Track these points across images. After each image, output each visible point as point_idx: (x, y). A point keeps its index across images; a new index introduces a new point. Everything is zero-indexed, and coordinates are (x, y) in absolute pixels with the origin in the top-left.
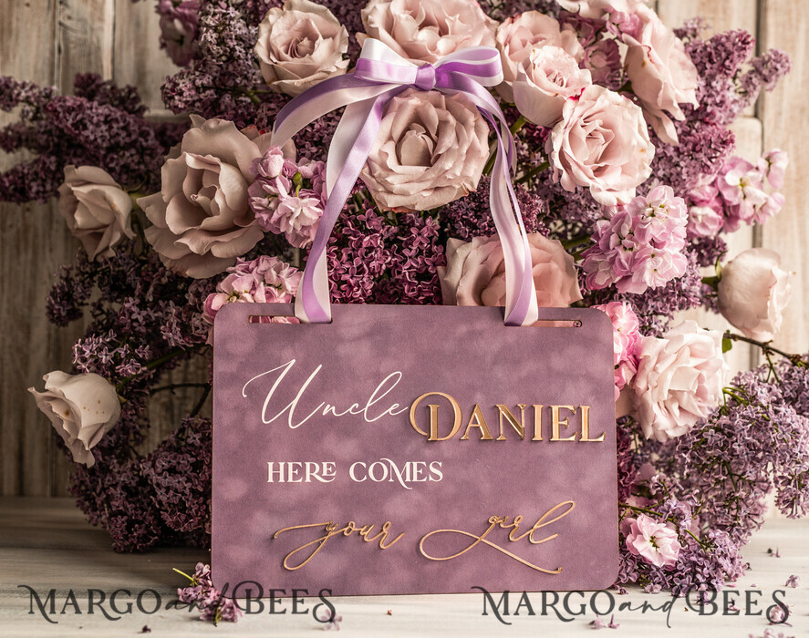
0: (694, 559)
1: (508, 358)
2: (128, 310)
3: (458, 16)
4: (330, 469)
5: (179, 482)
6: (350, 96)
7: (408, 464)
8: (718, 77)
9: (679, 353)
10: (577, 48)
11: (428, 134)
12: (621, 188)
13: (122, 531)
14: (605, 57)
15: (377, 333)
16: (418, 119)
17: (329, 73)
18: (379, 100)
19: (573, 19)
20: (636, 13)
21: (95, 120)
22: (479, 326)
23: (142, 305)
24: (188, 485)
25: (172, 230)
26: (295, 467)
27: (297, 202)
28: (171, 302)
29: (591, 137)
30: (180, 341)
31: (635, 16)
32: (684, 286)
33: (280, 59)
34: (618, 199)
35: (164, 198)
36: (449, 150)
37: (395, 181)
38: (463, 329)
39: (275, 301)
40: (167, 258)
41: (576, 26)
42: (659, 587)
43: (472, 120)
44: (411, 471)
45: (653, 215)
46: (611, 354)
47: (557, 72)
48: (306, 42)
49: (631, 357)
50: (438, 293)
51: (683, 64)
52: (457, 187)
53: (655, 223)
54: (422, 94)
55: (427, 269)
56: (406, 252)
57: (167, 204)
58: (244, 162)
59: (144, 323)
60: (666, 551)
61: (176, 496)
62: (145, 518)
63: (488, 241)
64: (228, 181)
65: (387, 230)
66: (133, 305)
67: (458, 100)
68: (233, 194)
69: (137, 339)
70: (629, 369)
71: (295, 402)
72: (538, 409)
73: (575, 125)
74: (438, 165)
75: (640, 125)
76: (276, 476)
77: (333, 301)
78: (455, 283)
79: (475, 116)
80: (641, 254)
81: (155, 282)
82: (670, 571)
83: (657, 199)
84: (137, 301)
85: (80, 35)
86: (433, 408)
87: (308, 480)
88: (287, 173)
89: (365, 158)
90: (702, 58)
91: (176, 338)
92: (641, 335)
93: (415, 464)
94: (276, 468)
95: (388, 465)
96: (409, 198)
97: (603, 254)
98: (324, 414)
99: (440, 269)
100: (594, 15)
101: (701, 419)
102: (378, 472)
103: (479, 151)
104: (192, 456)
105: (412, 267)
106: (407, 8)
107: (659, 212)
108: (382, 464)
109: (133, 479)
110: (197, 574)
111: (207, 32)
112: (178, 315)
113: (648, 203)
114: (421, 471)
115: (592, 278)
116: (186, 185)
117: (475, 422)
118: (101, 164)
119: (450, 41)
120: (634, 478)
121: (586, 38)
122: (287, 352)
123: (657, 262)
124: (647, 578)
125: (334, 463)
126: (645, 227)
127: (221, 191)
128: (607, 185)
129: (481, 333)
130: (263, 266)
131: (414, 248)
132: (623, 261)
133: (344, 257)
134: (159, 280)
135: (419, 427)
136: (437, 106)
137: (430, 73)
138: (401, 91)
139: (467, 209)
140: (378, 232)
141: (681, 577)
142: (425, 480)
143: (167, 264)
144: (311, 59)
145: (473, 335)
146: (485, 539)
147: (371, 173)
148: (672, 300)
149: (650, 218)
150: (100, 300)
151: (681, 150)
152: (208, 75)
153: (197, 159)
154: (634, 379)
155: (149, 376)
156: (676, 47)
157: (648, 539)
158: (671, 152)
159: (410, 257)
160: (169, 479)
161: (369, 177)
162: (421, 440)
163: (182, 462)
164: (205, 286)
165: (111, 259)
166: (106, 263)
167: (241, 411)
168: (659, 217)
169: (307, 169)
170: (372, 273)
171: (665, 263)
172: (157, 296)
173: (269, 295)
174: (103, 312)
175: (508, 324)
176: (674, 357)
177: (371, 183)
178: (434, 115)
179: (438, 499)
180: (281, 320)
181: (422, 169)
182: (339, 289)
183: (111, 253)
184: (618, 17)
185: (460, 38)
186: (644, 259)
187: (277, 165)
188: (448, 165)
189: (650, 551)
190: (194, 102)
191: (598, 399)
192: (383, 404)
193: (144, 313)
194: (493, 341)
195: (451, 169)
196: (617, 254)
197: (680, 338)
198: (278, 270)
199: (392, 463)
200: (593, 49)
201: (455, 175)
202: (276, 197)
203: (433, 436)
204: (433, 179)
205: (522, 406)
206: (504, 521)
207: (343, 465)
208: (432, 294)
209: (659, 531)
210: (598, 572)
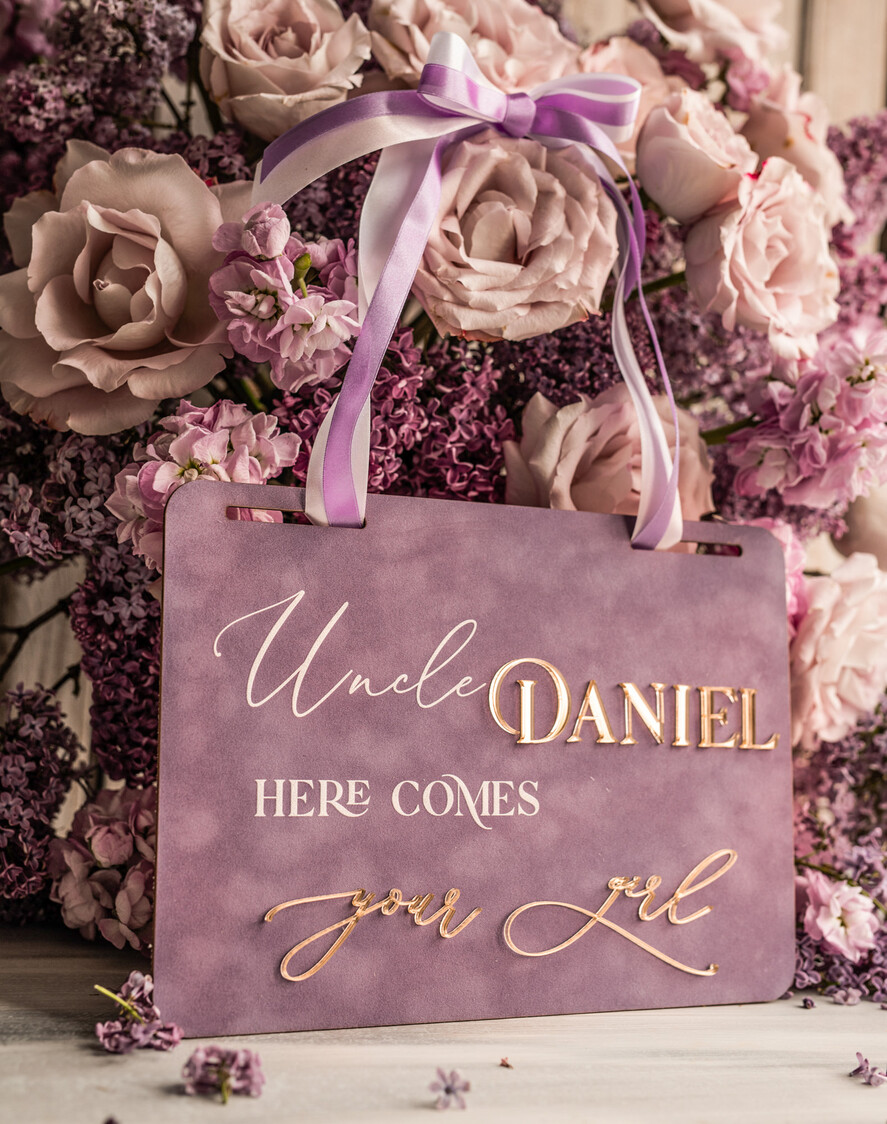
6: (392, 130)
7: (485, 785)
9: (860, 606)
12: (798, 332)
15: (436, 549)
16: (499, 184)
17: (340, 90)
22: (594, 546)
24: (27, 814)
25: (47, 341)
26: (303, 788)
28: (11, 475)
33: (249, 56)
34: (799, 350)
35: (29, 283)
36: (557, 241)
37: (472, 285)
38: (570, 550)
42: (855, 993)
43: (591, 193)
44: (485, 800)
45: (874, 379)
46: (783, 603)
48: (290, 36)
50: (502, 487)
52: (573, 304)
53: (873, 390)
54: (508, 142)
55: (486, 445)
56: (454, 413)
57: (37, 297)
60: (861, 933)
64: (166, 264)
67: (568, 159)
71: (303, 669)
72: (682, 691)
74: (541, 264)
76: (270, 805)
77: (371, 489)
78: (549, 471)
79: (596, 189)
86: (527, 687)
87: (324, 812)
93: (497, 784)
94: (270, 790)
95: (454, 786)
96: (495, 317)
97: (784, 437)
98: (351, 692)
99: (509, 445)
101: (867, 713)
102: (439, 798)
103: (605, 246)
104: (28, 760)
108: (445, 785)
113: (863, 359)
114: (505, 798)
115: (747, 477)
116: (81, 263)
117: (589, 713)
122: (291, 577)
123: (877, 455)
127: (156, 275)
129: (597, 559)
130: (229, 419)
132: (818, 449)
135: (502, 718)
136: (534, 165)
137: (524, 108)
138: (479, 132)
142: (511, 813)
143: (20, 406)
144: (308, 62)
145: (585, 560)
146: (603, 916)
147: (429, 268)
152: (84, 80)
153: (104, 216)
157: (837, 913)
159: (460, 423)
161: (427, 276)
162: (506, 742)
164: (92, 451)
167: (210, 682)
169: (318, 251)
170: (401, 444)
175: (636, 546)
177: (431, 287)
178: (529, 177)
179: (532, 847)
181: (516, 269)
184: (747, 66)
186: (855, 450)
188: (559, 265)
190: (59, 123)
191: (765, 677)
192: (450, 675)
194: (614, 573)
195: (564, 272)
196: (813, 437)
198: (259, 427)
199: (461, 784)
201: (570, 283)
202: (272, 294)
203: (527, 738)
204: (532, 286)
205: (659, 686)
206: (631, 885)
207: (381, 786)
208: (491, 489)
209: (854, 900)
210: (766, 970)
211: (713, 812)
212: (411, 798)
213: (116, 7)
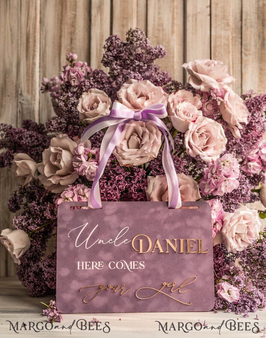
0: (245, 299)
1: (170, 221)
2: (33, 206)
3: (153, 93)
4: (101, 264)
5: (52, 270)
6: (110, 123)
7: (131, 262)
8: (256, 112)
9: (239, 219)
10: (199, 103)
11: (139, 137)
12: (213, 155)
13: (32, 289)
14: (212, 106)
15: (119, 212)
16: (135, 131)
17: (103, 115)
18: (120, 125)
19: (200, 92)
20: (223, 89)
21: (26, 136)
22: (159, 209)
23: (38, 204)
25: (46, 175)
26: (88, 264)
27: (88, 163)
28: (49, 202)
29: (201, 136)
30: (50, 217)
31: (223, 90)
32: (243, 193)
33: (86, 111)
34: (212, 159)
35: (44, 163)
36: (146, 142)
37: (126, 155)
38: (152, 210)
39: (82, 201)
40: (46, 186)
41: (201, 94)
42: (231, 310)
43: (155, 131)
44: (132, 265)
45: (224, 165)
46: (210, 219)
47: (188, 112)
48: (95, 104)
49: (220, 220)
50: (145, 197)
51: (242, 108)
52: (149, 156)
53: (225, 168)
54: (136, 122)
55: (141, 188)
56: (133, 182)
57: (45, 166)
58: (72, 149)
59: (39, 210)
60: (233, 296)
61: (51, 275)
62: (41, 284)
63: (163, 177)
64: (66, 157)
65: (126, 174)
66: (35, 204)
67: (150, 124)
68: (68, 161)
69: (37, 216)
70: (220, 225)
71: (88, 239)
72: (182, 241)
73: (194, 132)
74: (142, 148)
75: (221, 131)
76: (81, 267)
77: (102, 200)
78: (150, 193)
79: (156, 129)
80: (220, 180)
81: (44, 195)
82: (236, 304)
83: (226, 159)
84: (37, 202)
85: (27, 106)
86: (141, 241)
87: (93, 268)
88: (86, 153)
89: (114, 146)
90: (250, 105)
91: (49, 216)
92: (224, 212)
93: (134, 262)
94: (80, 264)
95: (123, 262)
96: (131, 161)
97: (206, 180)
98: (99, 243)
99: (145, 187)
100: (207, 90)
101: (250, 244)
102: (120, 265)
103: (157, 143)
105: (135, 187)
106: (134, 91)
107: (226, 164)
108: (121, 262)
109: (37, 269)
110: (50, 304)
111: (60, 102)
112: (50, 207)
113: (222, 160)
114: (136, 265)
115: (204, 190)
116: (51, 159)
117: (157, 246)
118: (29, 153)
119: (149, 102)
120: (225, 268)
121: (204, 99)
122: (85, 220)
123: (226, 183)
124: (227, 307)
125: (103, 262)
126: (221, 170)
127: (63, 160)
128: (207, 154)
129: (159, 212)
130: (78, 188)
131: (136, 180)
132: (213, 183)
133: (109, 184)
134: (45, 194)
135: (135, 248)
136: (142, 126)
137: (139, 114)
138: (128, 121)
139: (156, 165)
140: (121, 174)
141: (240, 307)
142: (138, 268)
143: (46, 188)
144: (97, 110)
145: (156, 212)
146: (161, 291)
147: (117, 152)
148: (239, 198)
149: (223, 166)
150: (27, 202)
151: (242, 140)
152: (63, 118)
153: (55, 149)
154: (222, 228)
155: (42, 230)
156: (239, 101)
157: (226, 291)
158: (238, 141)
159: (134, 184)
160: (48, 269)
161: (116, 153)
162: (136, 253)
163: (53, 262)
165: (29, 187)
166: (28, 189)
167: (67, 242)
168: (226, 166)
169: (94, 151)
170: (120, 190)
171: (229, 183)
172: (44, 200)
173: (79, 199)
174: (27, 207)
175: (170, 208)
176: (237, 220)
177: (117, 155)
178: (141, 129)
179: (143, 275)
180: (84, 208)
181: (136, 150)
182: (107, 196)
183: (29, 185)
184: (215, 91)
185: (153, 101)
186: (221, 182)
187: (81, 150)
188: (145, 148)
189: (227, 296)
190: (58, 128)
191: (205, 236)
192: (122, 239)
193: (39, 207)
194: (163, 214)
195: (146, 149)
196: (211, 180)
197: (239, 212)
198: (83, 189)
199: (125, 262)
200: (206, 103)
201: (148, 152)
202: (81, 162)
203: (141, 251)
204: (140, 153)
205: (175, 240)
206: (168, 284)
207: (106, 263)
208: (143, 197)
209: (231, 288)
210: (206, 304)
213: (62, 104)
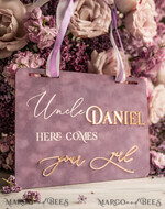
4: (59, 135)
7: (86, 133)
16: (86, 4)
26: (47, 134)
34: (149, 41)
36: (99, 17)
37: (81, 26)
38: (102, 83)
52: (102, 30)
71: (46, 109)
72: (126, 113)
76: (40, 138)
77: (60, 70)
86: (94, 112)
87: (51, 139)
93: (88, 133)
94: (40, 135)
95: (79, 133)
96: (86, 33)
98: (57, 114)
102: (76, 136)
114: (90, 136)
117: (107, 117)
122: (43, 89)
125: (61, 133)
127: (12, 24)
129: (108, 85)
135: (89, 119)
142: (91, 139)
145: (105, 85)
162: (89, 124)
167: (26, 112)
169: (48, 18)
175: (116, 82)
178: (92, 3)
189: (158, 163)
192: (78, 110)
199: (81, 133)
201: (102, 26)
202: (38, 27)
203: (94, 123)
204: (94, 26)
206: (116, 154)
207: (64, 134)
209: (162, 156)
211: (133, 138)
212: (70, 136)
